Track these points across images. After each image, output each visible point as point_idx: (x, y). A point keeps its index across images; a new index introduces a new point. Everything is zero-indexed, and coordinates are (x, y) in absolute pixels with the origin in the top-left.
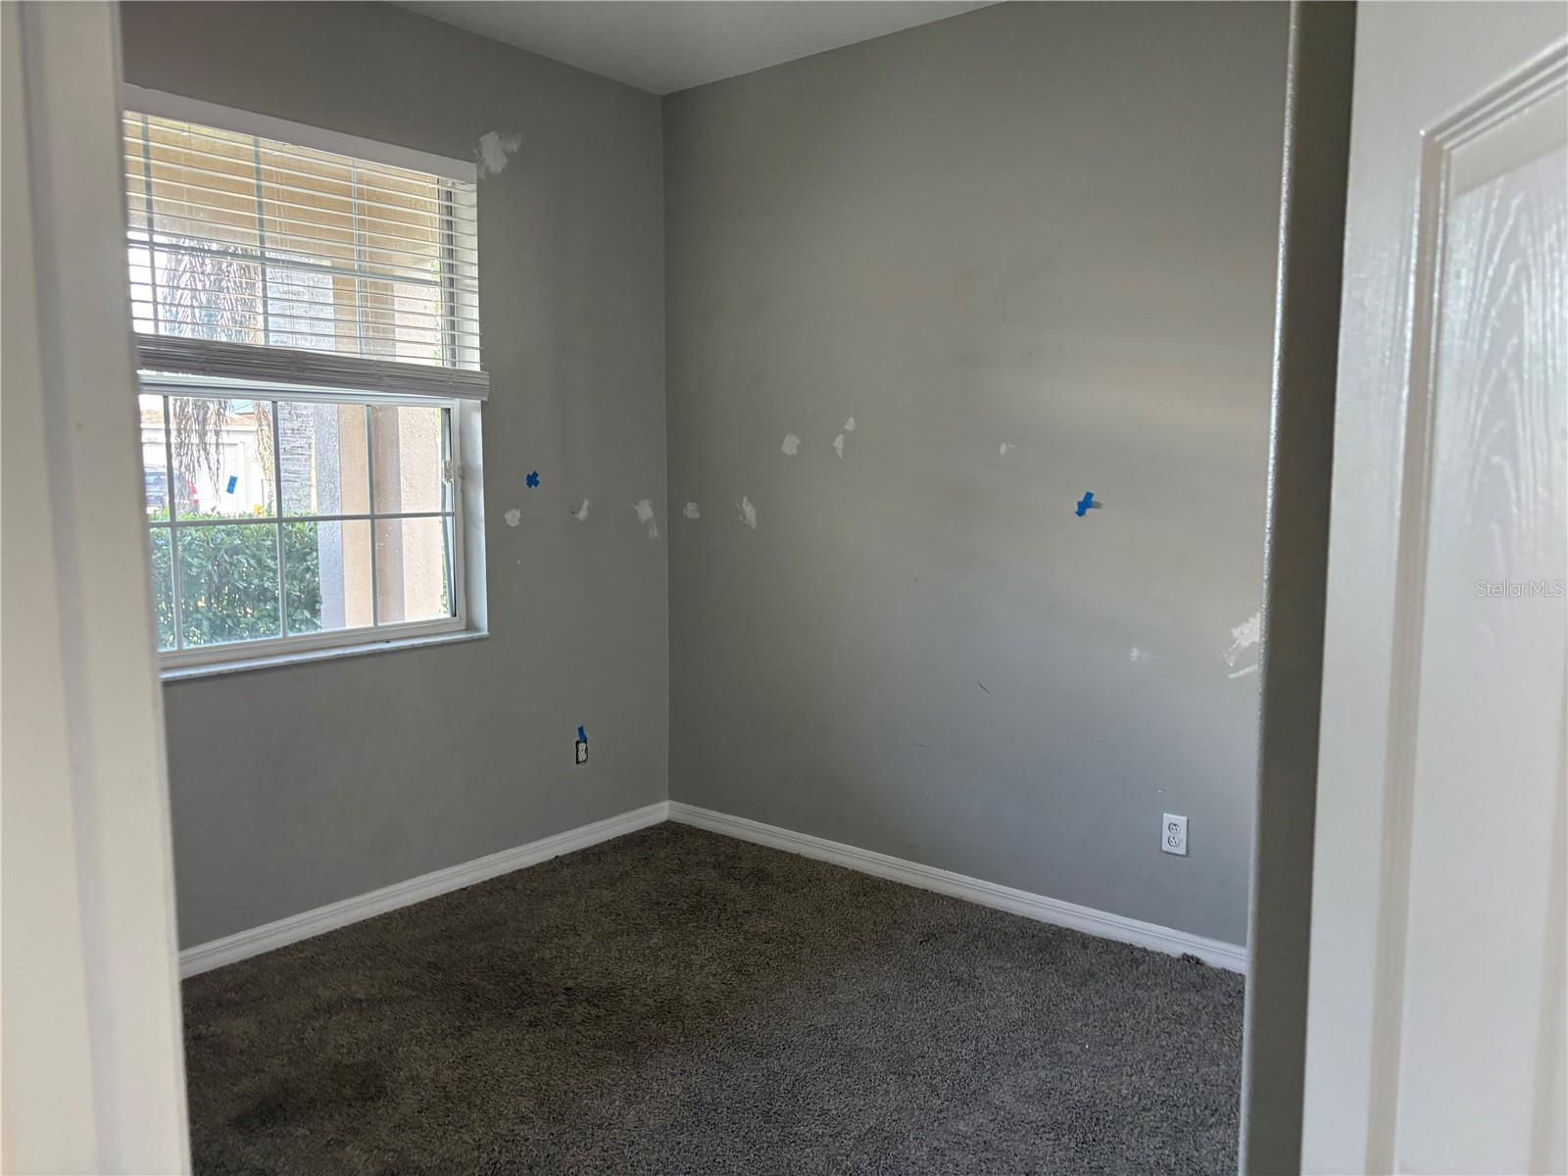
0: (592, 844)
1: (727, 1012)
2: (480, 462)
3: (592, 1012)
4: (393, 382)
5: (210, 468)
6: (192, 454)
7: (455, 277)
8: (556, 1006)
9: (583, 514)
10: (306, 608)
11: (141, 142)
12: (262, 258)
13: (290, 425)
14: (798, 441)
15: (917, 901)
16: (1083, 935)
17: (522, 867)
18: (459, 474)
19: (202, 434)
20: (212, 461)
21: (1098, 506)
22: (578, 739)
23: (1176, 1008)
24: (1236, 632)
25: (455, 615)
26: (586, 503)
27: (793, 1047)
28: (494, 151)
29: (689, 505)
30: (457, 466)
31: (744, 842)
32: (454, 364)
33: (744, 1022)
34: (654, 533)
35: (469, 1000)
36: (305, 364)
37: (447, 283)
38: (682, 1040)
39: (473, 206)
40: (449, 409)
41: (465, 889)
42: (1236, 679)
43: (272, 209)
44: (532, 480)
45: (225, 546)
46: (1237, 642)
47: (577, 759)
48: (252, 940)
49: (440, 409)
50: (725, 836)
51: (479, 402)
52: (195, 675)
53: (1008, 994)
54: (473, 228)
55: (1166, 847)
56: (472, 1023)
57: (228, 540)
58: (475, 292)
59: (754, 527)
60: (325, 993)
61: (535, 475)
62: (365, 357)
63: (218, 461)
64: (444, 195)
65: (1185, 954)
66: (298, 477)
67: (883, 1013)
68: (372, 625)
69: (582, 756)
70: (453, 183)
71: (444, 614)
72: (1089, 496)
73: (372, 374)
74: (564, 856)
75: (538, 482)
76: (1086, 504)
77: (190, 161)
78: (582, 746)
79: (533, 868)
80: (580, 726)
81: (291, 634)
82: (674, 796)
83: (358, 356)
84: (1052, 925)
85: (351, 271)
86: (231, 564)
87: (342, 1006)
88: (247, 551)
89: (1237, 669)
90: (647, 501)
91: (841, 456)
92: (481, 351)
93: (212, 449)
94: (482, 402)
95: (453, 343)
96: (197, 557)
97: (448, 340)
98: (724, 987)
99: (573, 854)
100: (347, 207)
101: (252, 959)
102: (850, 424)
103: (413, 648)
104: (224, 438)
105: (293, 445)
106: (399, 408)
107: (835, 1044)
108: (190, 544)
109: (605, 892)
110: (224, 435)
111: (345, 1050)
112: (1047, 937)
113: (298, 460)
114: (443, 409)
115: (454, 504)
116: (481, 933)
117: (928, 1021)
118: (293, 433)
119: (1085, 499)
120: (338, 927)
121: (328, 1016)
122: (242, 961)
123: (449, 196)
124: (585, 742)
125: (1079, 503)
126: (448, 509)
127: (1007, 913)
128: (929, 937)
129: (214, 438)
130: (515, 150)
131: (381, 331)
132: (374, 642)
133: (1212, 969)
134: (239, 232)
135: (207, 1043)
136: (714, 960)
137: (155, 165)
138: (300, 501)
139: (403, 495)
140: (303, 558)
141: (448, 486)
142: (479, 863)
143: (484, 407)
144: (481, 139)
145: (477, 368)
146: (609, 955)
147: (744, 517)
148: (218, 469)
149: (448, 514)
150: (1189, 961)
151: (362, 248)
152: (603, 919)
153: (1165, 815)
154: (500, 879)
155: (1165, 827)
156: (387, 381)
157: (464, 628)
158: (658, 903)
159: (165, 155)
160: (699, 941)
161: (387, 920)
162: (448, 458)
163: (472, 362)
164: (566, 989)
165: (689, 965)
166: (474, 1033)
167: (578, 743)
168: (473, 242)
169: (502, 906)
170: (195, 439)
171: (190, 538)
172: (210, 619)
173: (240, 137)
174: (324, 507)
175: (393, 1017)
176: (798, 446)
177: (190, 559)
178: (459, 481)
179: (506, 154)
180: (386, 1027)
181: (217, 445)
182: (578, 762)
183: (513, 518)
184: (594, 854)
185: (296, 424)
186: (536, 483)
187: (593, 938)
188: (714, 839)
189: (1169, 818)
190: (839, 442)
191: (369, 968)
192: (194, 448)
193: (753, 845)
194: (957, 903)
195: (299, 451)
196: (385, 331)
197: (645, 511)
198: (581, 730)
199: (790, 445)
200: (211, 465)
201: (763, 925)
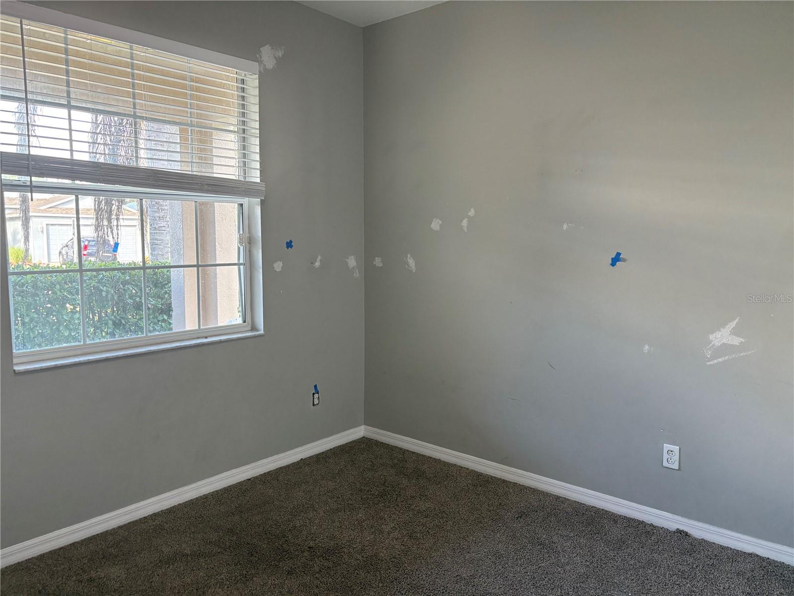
0: (322, 451)
1: (406, 565)
2: (260, 234)
3: (325, 564)
4: (210, 188)
5: (113, 238)
6: (104, 230)
7: (246, 128)
8: (303, 560)
9: (317, 264)
10: (165, 314)
11: (63, 45)
12: (135, 116)
13: (158, 215)
14: (440, 222)
15: (511, 490)
16: (613, 514)
17: (282, 466)
18: (248, 242)
19: (110, 221)
20: (114, 233)
21: (624, 260)
22: (314, 392)
23: (680, 567)
24: (711, 337)
25: (245, 322)
26: (319, 258)
27: (448, 591)
28: (268, 56)
29: (376, 258)
30: (246, 236)
31: (408, 451)
32: (245, 178)
33: (417, 573)
34: (357, 274)
35: (252, 555)
36: (158, 177)
37: (241, 132)
38: (381, 585)
39: (257, 88)
40: (242, 204)
41: (250, 480)
42: (711, 365)
43: (141, 87)
44: (289, 245)
45: (121, 280)
46: (713, 343)
47: (313, 403)
48: (125, 514)
49: (237, 204)
50: (396, 447)
51: (260, 200)
52: (93, 359)
53: (575, 555)
54: (256, 100)
55: (665, 464)
56: (253, 572)
57: (122, 277)
58: (257, 137)
59: (414, 271)
60: (166, 550)
61: (291, 242)
62: (194, 173)
63: (118, 234)
64: (240, 81)
65: (678, 529)
66: (162, 243)
67: (500, 567)
68: (197, 328)
69: (316, 402)
70: (245, 74)
71: (240, 321)
72: (618, 254)
73: (198, 183)
74: (305, 459)
75: (292, 246)
76: (616, 260)
77: (92, 57)
78: (316, 396)
79: (288, 466)
80: (315, 384)
81: (149, 334)
82: (368, 422)
83: (190, 173)
84: (593, 507)
85: (187, 125)
86: (124, 290)
87: (176, 559)
88: (133, 283)
89: (712, 358)
90: (353, 257)
91: (466, 231)
92: (260, 170)
93: (115, 228)
94: (261, 200)
95: (244, 166)
96: (106, 286)
97: (242, 165)
98: (403, 547)
99: (310, 457)
100: (184, 87)
101: (125, 525)
102: (472, 213)
103: (221, 342)
104: (121, 222)
105: (159, 225)
106: (215, 203)
107: (474, 589)
108: (102, 279)
109: (330, 483)
110: (121, 221)
111: (177, 591)
112: (592, 515)
113: (162, 233)
114: (238, 204)
115: (245, 258)
116: (259, 509)
117: (528, 574)
118: (160, 219)
119: (615, 257)
120: (176, 504)
121: (168, 566)
122: (119, 527)
123: (243, 81)
124: (318, 393)
125: (612, 259)
126: (241, 261)
127: (565, 498)
128: (521, 515)
129: (116, 221)
130: (280, 56)
131: (203, 158)
132: (198, 338)
133: (696, 539)
134: (121, 100)
135: (95, 584)
136: (396, 529)
137: (71, 60)
138: (163, 255)
139: (217, 252)
140: (163, 286)
141: (241, 248)
142: (258, 464)
143: (262, 203)
144: (261, 49)
145: (258, 180)
146: (334, 524)
147: (409, 266)
148: (118, 238)
149: (241, 264)
150: (681, 534)
151: (192, 110)
152: (329, 500)
153: (665, 445)
154: (269, 473)
155: (665, 451)
156: (206, 187)
157: (250, 329)
158: (361, 490)
159: (77, 54)
160: (386, 515)
161: (204, 500)
162: (241, 232)
163: (255, 176)
164: (309, 548)
165: (381, 532)
166: (255, 579)
167: (314, 394)
168: (256, 108)
169: (271, 491)
170: (105, 223)
171: (102, 276)
172: (113, 320)
173: (122, 44)
174: (174, 259)
175: (206, 567)
176: (440, 225)
177: (101, 288)
178: (247, 244)
179: (275, 58)
180: (201, 574)
181: (117, 226)
182: (313, 405)
183: (278, 266)
184: (323, 458)
185: (162, 214)
186: (291, 247)
187: (324, 513)
188: (391, 449)
189: (667, 447)
190: (465, 223)
191: (193, 533)
192: (105, 227)
193: (413, 453)
194: (534, 491)
195: (163, 229)
196: (205, 159)
197: (352, 262)
198: (315, 386)
199: (436, 225)
200: (114, 236)
201: (423, 505)
